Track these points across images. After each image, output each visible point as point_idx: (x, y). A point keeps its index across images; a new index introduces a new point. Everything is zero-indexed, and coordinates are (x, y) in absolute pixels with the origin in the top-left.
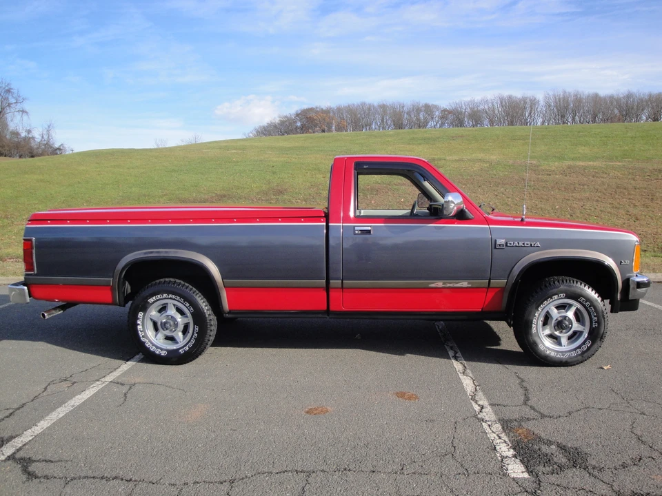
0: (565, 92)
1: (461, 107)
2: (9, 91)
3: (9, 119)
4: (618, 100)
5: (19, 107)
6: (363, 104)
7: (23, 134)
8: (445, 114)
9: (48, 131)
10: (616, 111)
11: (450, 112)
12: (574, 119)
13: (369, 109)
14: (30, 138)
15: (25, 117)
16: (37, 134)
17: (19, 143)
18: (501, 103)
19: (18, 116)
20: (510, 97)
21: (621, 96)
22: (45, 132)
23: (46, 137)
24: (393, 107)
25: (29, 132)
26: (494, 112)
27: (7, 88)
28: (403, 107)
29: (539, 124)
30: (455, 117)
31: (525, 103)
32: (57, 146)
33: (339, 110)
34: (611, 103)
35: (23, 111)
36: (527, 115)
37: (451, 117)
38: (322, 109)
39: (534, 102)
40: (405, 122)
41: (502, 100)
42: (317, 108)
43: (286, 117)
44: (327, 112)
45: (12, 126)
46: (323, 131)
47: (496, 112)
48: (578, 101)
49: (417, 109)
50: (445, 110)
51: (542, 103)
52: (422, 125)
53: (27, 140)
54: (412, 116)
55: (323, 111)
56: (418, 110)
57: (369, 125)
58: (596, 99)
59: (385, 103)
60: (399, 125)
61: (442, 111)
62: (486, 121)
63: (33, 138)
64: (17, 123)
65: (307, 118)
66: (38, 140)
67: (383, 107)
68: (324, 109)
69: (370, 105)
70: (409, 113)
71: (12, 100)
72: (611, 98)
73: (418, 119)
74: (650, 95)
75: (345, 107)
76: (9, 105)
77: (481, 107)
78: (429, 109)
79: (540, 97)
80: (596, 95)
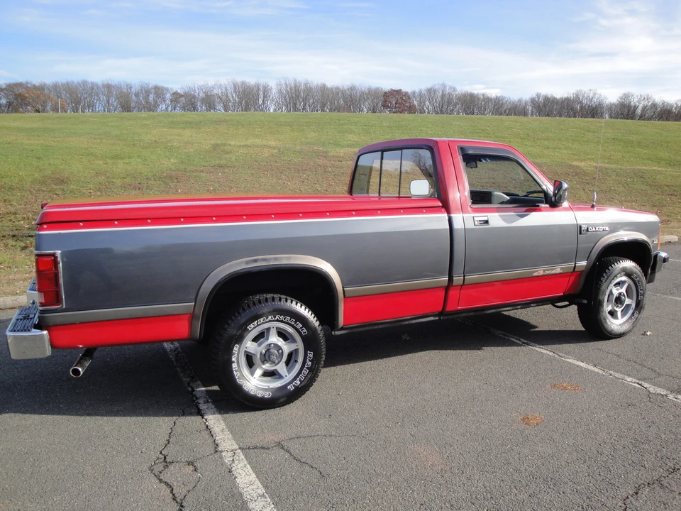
0: (295, 81)
1: (194, 91)
4: (343, 92)
6: (85, 83)
8: (176, 97)
10: (342, 102)
11: (181, 96)
12: (304, 108)
13: (92, 89)
18: (235, 88)
20: (243, 83)
21: (346, 88)
24: (118, 87)
26: (227, 96)
28: (131, 88)
29: (272, 111)
30: (188, 101)
31: (259, 89)
33: (56, 87)
34: (338, 94)
36: (260, 103)
37: (183, 100)
38: (34, 86)
39: (266, 90)
40: (133, 105)
41: (235, 85)
42: (27, 83)
44: (41, 88)
46: (38, 111)
47: (230, 97)
48: (309, 90)
49: (146, 91)
50: (175, 94)
51: (274, 91)
52: (151, 108)
54: (141, 98)
55: (35, 87)
56: (148, 92)
57: (91, 106)
58: (323, 89)
59: (110, 82)
60: (126, 108)
61: (174, 94)
62: (220, 107)
65: (15, 95)
67: (108, 87)
68: (37, 84)
69: (92, 83)
70: (137, 95)
72: (337, 88)
73: (147, 102)
74: (370, 90)
75: (63, 85)
77: (215, 92)
78: (159, 91)
79: (273, 84)
80: (324, 85)
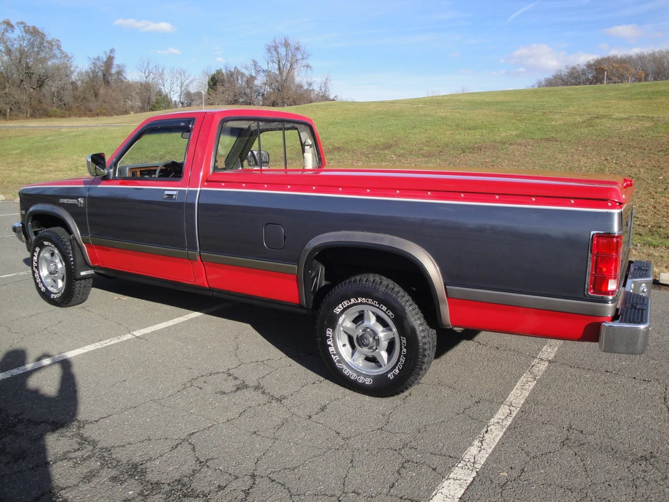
2: (298, 49)
3: (296, 74)
5: (304, 62)
7: (306, 87)
9: (325, 84)
14: (310, 90)
15: (309, 71)
16: (316, 88)
17: (301, 94)
19: (304, 70)
22: (323, 85)
23: (323, 89)
25: (310, 84)
27: (297, 46)
32: (332, 98)
33: (640, 58)
35: (308, 66)
42: (614, 57)
43: (574, 68)
45: (298, 80)
53: (309, 91)
63: (313, 90)
64: (301, 78)
65: (596, 69)
66: (316, 92)
71: (299, 57)
76: (297, 61)
